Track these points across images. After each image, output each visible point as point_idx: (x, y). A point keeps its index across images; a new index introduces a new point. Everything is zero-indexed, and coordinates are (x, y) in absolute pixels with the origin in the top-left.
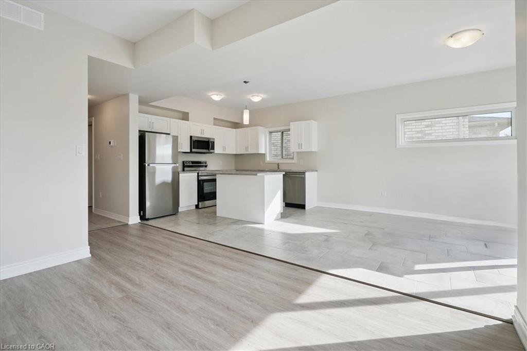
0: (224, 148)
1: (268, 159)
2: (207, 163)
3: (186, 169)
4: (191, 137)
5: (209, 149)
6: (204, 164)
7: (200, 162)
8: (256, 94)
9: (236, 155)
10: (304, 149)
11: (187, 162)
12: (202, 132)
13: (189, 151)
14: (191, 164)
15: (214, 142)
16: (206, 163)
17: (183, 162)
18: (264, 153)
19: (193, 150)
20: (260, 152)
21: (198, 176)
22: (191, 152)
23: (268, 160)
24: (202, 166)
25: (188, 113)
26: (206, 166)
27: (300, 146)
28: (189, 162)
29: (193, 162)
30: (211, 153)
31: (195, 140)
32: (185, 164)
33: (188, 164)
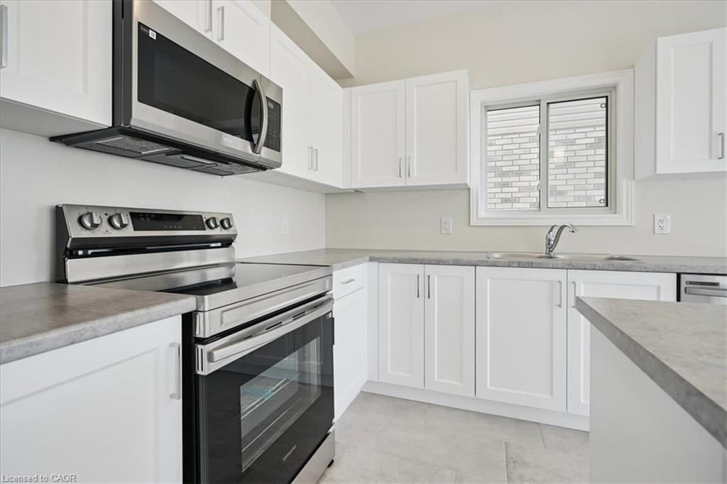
1: (483, 210)
2: (236, 222)
5: (248, 133)
6: (218, 232)
7: (196, 221)
11: (85, 215)
13: (102, 117)
14: (129, 232)
15: (277, 108)
16: (225, 223)
17: (58, 214)
21: (190, 342)
23: (482, 214)
24: (202, 244)
26: (227, 242)
28: (112, 215)
29: (141, 218)
30: (263, 168)
31: (153, 35)
32: (75, 232)
33: (104, 232)
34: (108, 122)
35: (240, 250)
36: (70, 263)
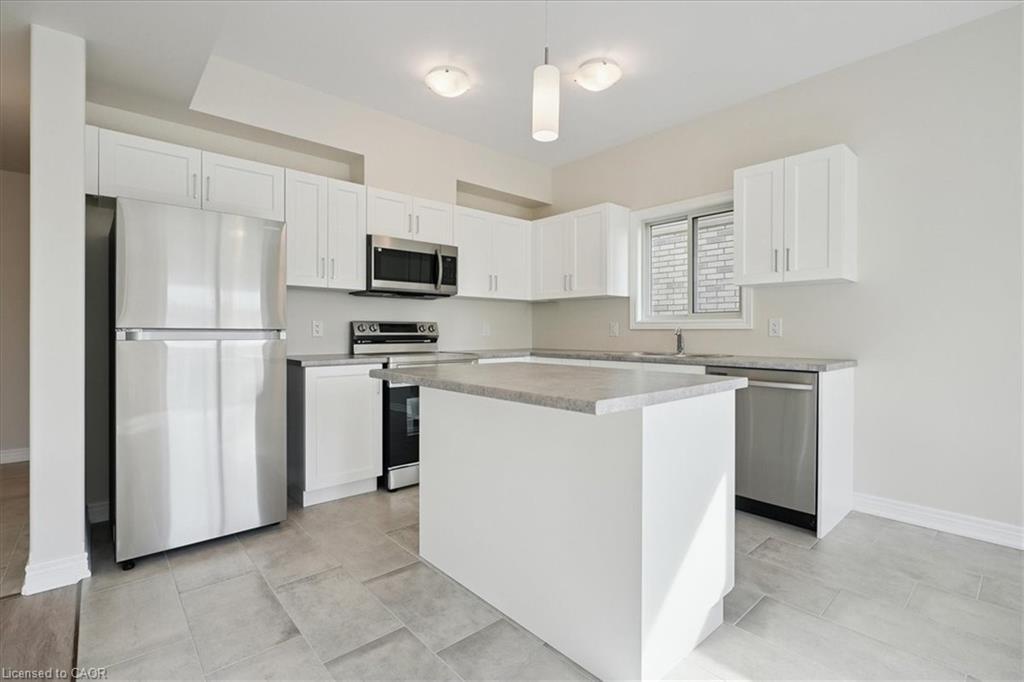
0: (493, 281)
1: (640, 315)
2: (437, 328)
3: (359, 348)
4: (369, 238)
5: (434, 281)
6: (426, 333)
7: (412, 327)
8: (599, 54)
9: (536, 304)
10: (799, 272)
11: (361, 325)
12: (413, 221)
13: (363, 288)
14: (378, 333)
15: (454, 260)
16: (432, 327)
17: (351, 324)
18: (626, 295)
19: (376, 284)
20: (611, 293)
22: (370, 292)
23: (639, 319)
24: (421, 339)
25: (362, 157)
26: (434, 340)
27: (780, 258)
28: (371, 324)
29: (384, 327)
30: (448, 296)
31: (380, 250)
32: (357, 333)
33: (368, 333)
34: (365, 289)
35: (441, 345)
36: (355, 346)
